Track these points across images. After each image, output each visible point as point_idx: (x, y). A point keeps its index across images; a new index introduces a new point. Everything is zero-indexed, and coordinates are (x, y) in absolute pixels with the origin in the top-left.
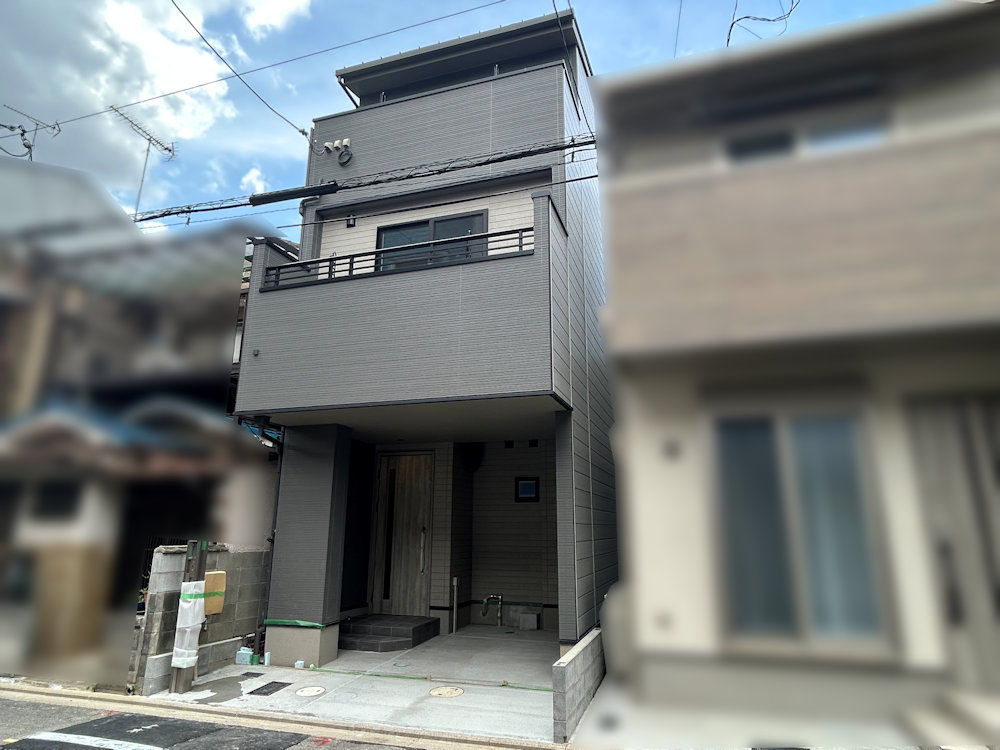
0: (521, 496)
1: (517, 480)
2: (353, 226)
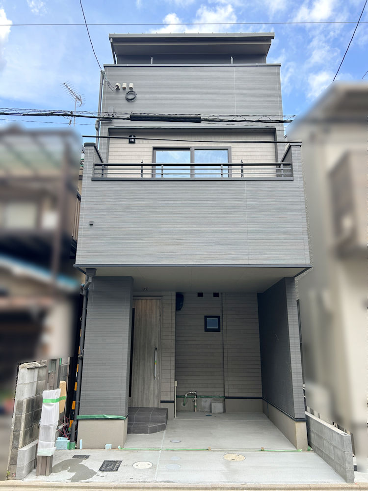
0: (208, 328)
1: (206, 317)
2: (134, 143)
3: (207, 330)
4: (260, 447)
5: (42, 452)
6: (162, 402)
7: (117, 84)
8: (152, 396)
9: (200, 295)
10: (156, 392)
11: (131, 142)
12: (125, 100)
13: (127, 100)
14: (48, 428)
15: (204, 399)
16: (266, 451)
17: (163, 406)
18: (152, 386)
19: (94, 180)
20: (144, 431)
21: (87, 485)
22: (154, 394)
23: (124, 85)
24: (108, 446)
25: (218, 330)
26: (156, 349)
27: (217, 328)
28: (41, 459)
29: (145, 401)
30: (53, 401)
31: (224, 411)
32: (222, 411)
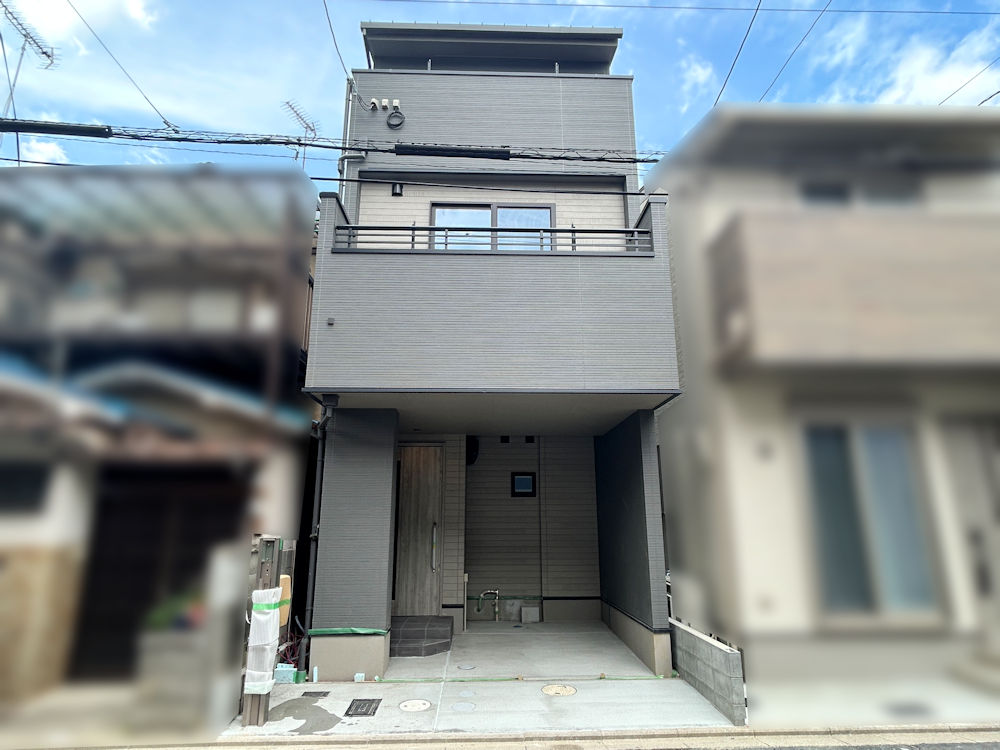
0: (517, 491)
1: (514, 474)
2: (400, 195)
3: (514, 494)
4: (599, 674)
5: (251, 688)
6: (444, 606)
7: (374, 100)
8: (428, 598)
9: (505, 439)
10: (435, 592)
11: (394, 194)
12: (386, 127)
13: (391, 126)
14: (261, 650)
15: (509, 602)
16: (609, 679)
17: (445, 612)
18: (428, 582)
19: (335, 252)
20: (416, 652)
21: (326, 738)
22: (432, 593)
23: (385, 102)
24: (360, 676)
25: (533, 494)
26: (435, 524)
27: (530, 490)
28: (250, 698)
29: (417, 606)
30: (269, 606)
31: (542, 619)
32: (538, 619)
